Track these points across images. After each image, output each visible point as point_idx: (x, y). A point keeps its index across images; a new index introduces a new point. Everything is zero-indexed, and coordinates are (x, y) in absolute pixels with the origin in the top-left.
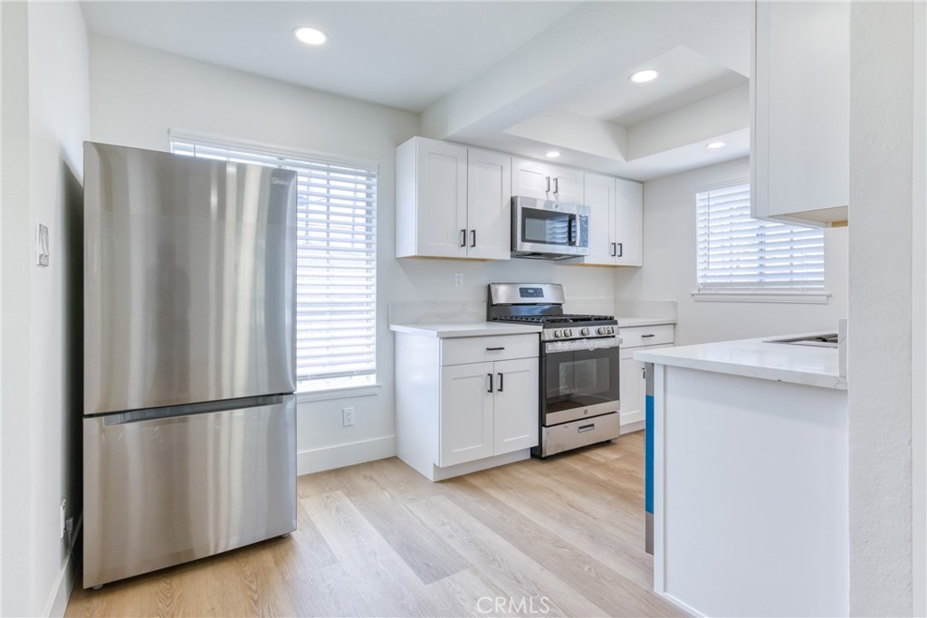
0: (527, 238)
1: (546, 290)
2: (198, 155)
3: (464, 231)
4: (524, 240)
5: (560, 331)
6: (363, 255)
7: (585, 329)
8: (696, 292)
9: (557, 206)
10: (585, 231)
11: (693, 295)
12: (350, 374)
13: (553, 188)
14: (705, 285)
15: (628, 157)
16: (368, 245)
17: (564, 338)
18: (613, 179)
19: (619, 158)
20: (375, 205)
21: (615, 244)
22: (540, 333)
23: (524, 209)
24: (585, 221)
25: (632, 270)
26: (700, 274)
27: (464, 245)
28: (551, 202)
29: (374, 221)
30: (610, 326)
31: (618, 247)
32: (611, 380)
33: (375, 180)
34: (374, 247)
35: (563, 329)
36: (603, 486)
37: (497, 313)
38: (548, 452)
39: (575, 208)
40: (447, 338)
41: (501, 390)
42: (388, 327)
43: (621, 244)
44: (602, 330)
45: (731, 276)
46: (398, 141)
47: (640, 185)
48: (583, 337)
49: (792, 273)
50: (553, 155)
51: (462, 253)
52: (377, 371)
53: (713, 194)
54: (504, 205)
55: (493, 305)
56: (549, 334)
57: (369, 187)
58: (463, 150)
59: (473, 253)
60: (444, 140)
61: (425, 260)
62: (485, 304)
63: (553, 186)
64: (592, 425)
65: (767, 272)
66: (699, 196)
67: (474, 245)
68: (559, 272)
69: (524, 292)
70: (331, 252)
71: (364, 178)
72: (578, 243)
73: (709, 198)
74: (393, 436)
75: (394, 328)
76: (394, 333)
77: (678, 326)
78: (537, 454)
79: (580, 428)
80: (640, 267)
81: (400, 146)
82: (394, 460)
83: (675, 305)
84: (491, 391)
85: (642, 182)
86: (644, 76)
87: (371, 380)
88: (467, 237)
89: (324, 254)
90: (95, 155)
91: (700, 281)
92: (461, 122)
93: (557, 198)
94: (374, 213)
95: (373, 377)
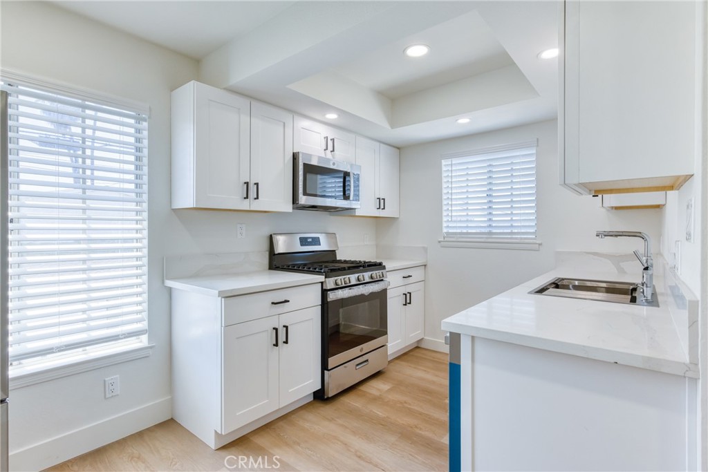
0: (308, 192)
1: (322, 238)
3: (247, 183)
4: (305, 194)
5: (341, 279)
6: (132, 206)
7: (361, 275)
8: (442, 240)
9: (334, 164)
10: (357, 186)
11: (439, 242)
12: (115, 338)
13: (330, 148)
14: (448, 233)
15: (393, 124)
16: (139, 194)
17: (344, 285)
18: (378, 144)
19: (385, 124)
20: (146, 151)
21: (379, 199)
22: (322, 283)
23: (305, 165)
24: (357, 179)
25: (391, 220)
26: (445, 225)
27: (247, 197)
28: (328, 160)
29: (146, 169)
30: (381, 271)
31: (382, 201)
32: (381, 318)
33: (145, 124)
34: (145, 197)
35: (342, 277)
36: (385, 425)
37: (278, 262)
38: (331, 393)
39: (349, 166)
40: (229, 296)
41: (286, 342)
42: (163, 282)
43: (384, 199)
44: (374, 276)
45: (467, 227)
46: (174, 86)
47: (398, 151)
48: (360, 283)
49: (512, 226)
50: (332, 116)
51: (245, 205)
52: (150, 331)
53: (455, 161)
54: (286, 161)
55: (275, 255)
56: (330, 283)
57: (138, 131)
58: (245, 102)
59: (256, 205)
60: (225, 89)
61: (204, 213)
62: (267, 253)
63: (331, 145)
64: (367, 361)
65: (494, 225)
66: (444, 162)
67: (257, 198)
68: (333, 223)
69: (304, 241)
70: (87, 201)
71: (132, 121)
72: (351, 198)
73: (452, 165)
74: (170, 397)
75: (169, 283)
76: (170, 290)
77: (428, 266)
78: (320, 396)
79: (357, 365)
80: (398, 218)
81: (177, 90)
82: (170, 424)
83: (425, 249)
84: (276, 345)
85: (398, 148)
86: (417, 51)
87: (143, 341)
88: (250, 190)
89: (79, 204)
91: (445, 230)
93: (333, 156)
94: (145, 160)
95: (144, 338)
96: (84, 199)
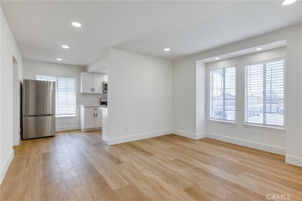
2: (42, 80)
3: (92, 88)
4: (105, 90)
6: (74, 93)
23: (105, 84)
33: (76, 79)
34: (76, 91)
42: (78, 106)
51: (92, 92)
58: (92, 74)
59: (94, 92)
60: (88, 73)
62: (100, 102)
71: (74, 79)
75: (80, 106)
76: (80, 107)
84: (94, 116)
88: (93, 90)
90: (24, 81)
92: (91, 69)
95: (76, 115)
96: (67, 92)
